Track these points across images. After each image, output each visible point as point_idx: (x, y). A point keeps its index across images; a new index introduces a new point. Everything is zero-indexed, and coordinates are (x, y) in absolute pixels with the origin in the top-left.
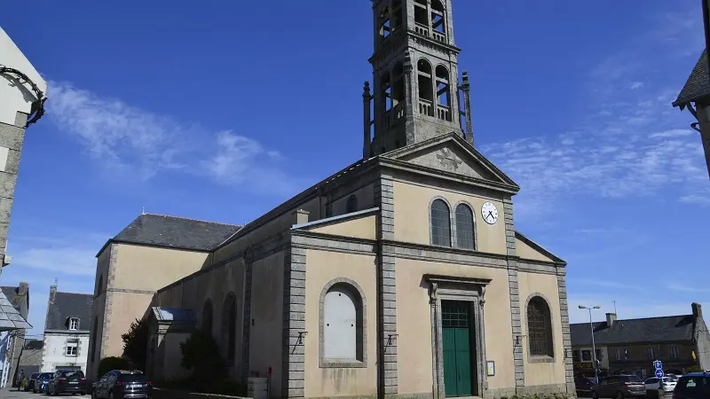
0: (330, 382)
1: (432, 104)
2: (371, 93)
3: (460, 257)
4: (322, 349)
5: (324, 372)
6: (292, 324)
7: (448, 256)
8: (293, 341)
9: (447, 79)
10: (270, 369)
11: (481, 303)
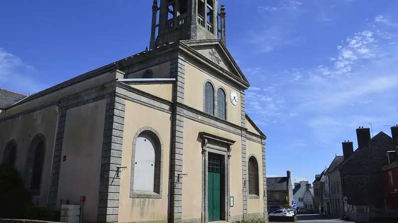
0: (137, 209)
1: (204, 19)
2: (159, 6)
3: (218, 124)
4: (132, 183)
5: (133, 201)
6: (112, 160)
7: (213, 122)
8: (112, 174)
9: (212, 7)
10: (84, 199)
11: (229, 156)
